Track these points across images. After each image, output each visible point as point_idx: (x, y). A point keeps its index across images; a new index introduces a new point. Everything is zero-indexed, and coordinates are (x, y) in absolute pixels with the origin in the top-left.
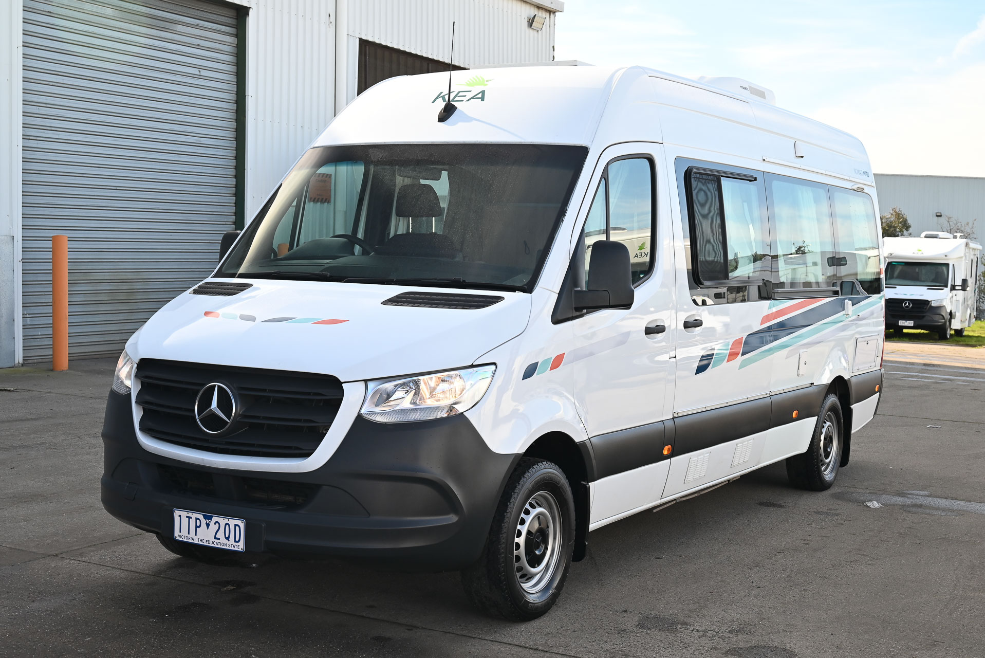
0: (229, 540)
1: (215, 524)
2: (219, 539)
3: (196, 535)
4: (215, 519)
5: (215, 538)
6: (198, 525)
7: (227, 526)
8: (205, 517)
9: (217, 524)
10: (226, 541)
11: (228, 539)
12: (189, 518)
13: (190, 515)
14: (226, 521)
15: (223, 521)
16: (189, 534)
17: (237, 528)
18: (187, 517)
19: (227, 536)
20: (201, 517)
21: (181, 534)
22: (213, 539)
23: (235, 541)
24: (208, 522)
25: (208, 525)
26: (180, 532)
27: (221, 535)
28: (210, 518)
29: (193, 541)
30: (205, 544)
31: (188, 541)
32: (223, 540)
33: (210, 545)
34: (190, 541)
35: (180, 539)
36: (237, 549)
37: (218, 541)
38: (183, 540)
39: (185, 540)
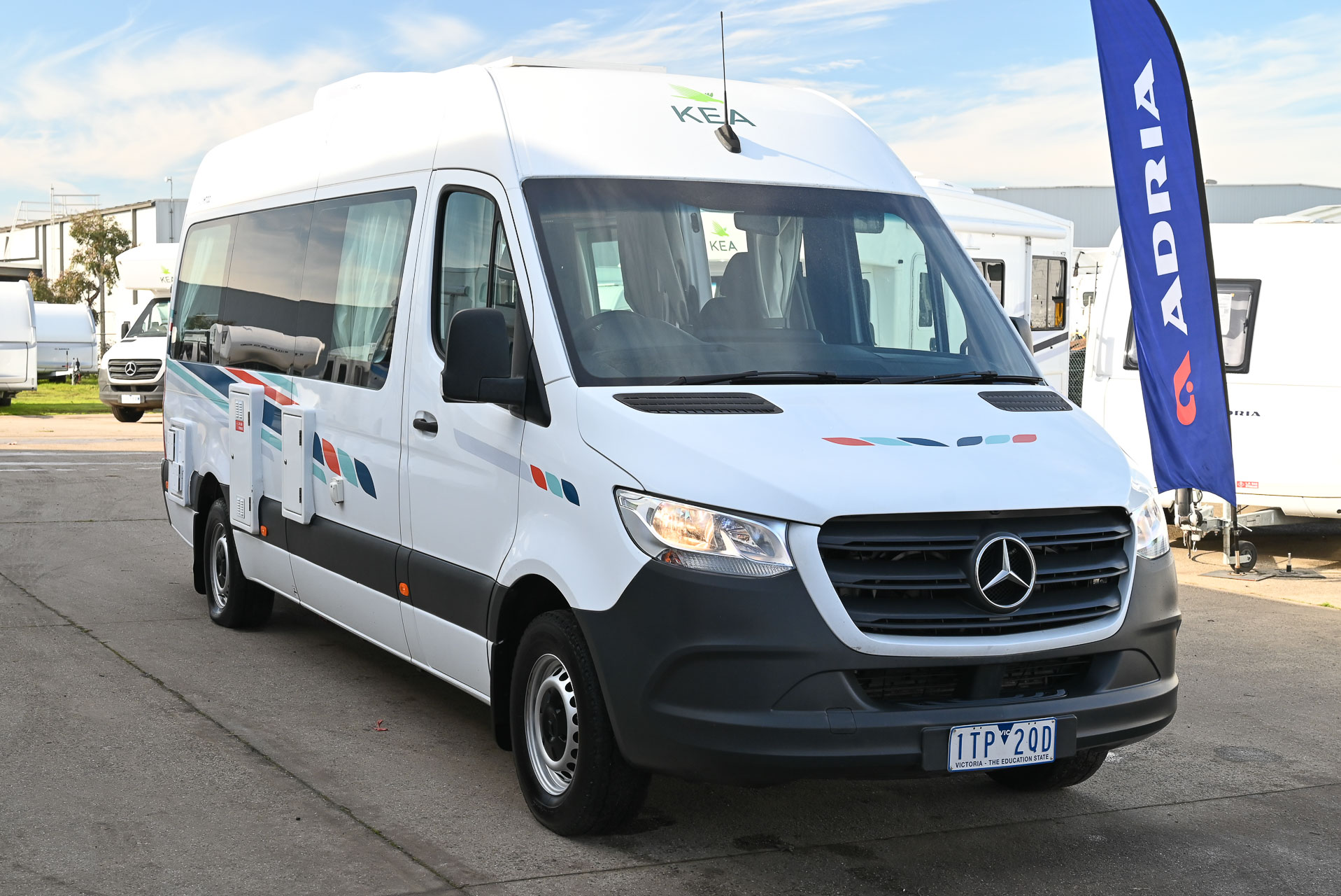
0: (1035, 751)
1: (1016, 733)
2: (1022, 753)
3: (986, 756)
4: (1016, 727)
5: (1017, 753)
6: (989, 741)
7: (1034, 732)
8: (1001, 728)
9: (1019, 733)
10: (1032, 754)
11: (1034, 749)
12: (975, 735)
13: (977, 729)
14: (1032, 725)
15: (1026, 727)
16: (974, 757)
17: (1047, 730)
18: (972, 734)
19: (1033, 746)
20: (994, 728)
21: (961, 761)
22: (1012, 755)
23: (1044, 750)
24: (1006, 732)
25: (1005, 738)
26: (960, 758)
27: (1024, 747)
28: (1009, 727)
29: (981, 767)
30: (1000, 765)
31: (973, 767)
32: (1028, 753)
33: (1009, 764)
34: (977, 767)
35: (959, 769)
36: (1045, 760)
37: (1021, 756)
38: (965, 768)
39: (969, 768)
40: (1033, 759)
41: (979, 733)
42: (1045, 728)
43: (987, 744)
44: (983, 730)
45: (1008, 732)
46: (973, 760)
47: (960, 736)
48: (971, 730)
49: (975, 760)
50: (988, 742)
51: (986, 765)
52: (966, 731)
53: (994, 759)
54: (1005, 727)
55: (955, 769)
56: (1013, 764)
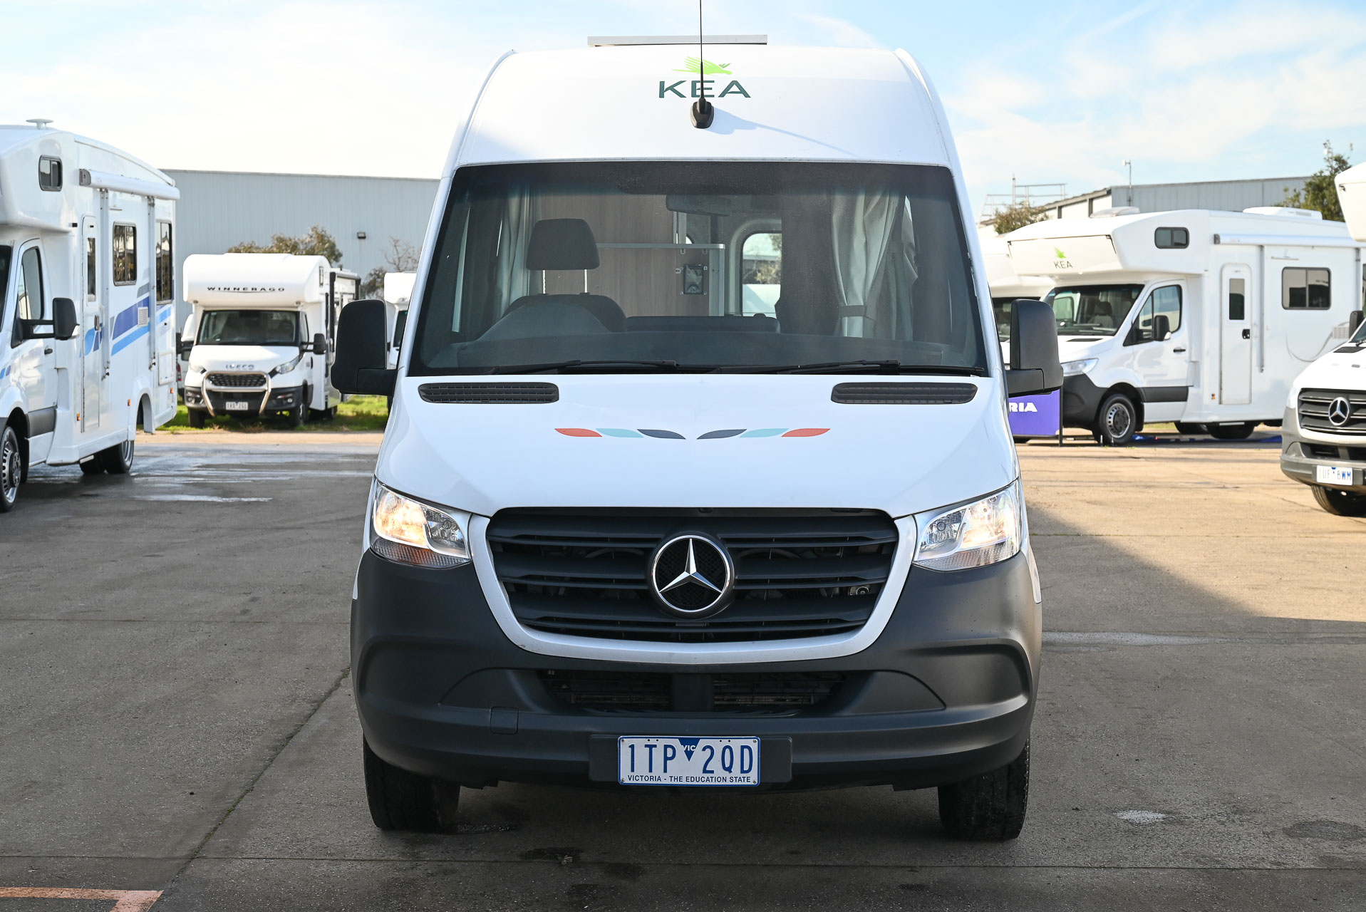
0: (730, 772)
2: (712, 772)
3: (665, 771)
4: (703, 742)
5: (705, 771)
6: (670, 754)
7: (727, 750)
8: (683, 742)
9: (708, 751)
10: (726, 774)
11: (729, 770)
12: (651, 747)
13: (653, 742)
14: (725, 742)
15: (718, 744)
16: (651, 771)
18: (646, 746)
19: (727, 765)
20: (675, 742)
21: (634, 774)
23: (743, 771)
24: (690, 748)
25: (689, 754)
26: (633, 770)
27: (715, 765)
28: (695, 742)
29: (659, 782)
30: (684, 782)
31: (649, 782)
32: (719, 772)
33: (695, 783)
34: (655, 782)
35: (632, 782)
36: (746, 783)
38: (640, 782)
39: (644, 782)
40: (728, 779)
41: (655, 746)
42: (743, 747)
43: (666, 759)
44: (661, 742)
45: (693, 748)
46: (649, 774)
47: (632, 747)
48: (645, 741)
49: (651, 774)
50: (668, 756)
51: (666, 781)
52: (640, 743)
53: (677, 775)
54: (690, 742)
55: (627, 781)
56: (700, 783)
